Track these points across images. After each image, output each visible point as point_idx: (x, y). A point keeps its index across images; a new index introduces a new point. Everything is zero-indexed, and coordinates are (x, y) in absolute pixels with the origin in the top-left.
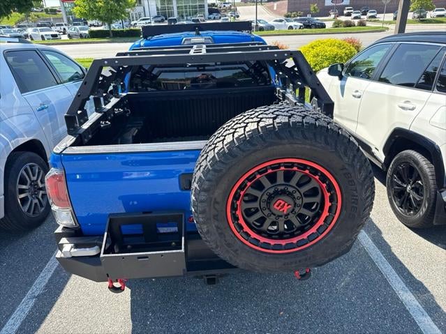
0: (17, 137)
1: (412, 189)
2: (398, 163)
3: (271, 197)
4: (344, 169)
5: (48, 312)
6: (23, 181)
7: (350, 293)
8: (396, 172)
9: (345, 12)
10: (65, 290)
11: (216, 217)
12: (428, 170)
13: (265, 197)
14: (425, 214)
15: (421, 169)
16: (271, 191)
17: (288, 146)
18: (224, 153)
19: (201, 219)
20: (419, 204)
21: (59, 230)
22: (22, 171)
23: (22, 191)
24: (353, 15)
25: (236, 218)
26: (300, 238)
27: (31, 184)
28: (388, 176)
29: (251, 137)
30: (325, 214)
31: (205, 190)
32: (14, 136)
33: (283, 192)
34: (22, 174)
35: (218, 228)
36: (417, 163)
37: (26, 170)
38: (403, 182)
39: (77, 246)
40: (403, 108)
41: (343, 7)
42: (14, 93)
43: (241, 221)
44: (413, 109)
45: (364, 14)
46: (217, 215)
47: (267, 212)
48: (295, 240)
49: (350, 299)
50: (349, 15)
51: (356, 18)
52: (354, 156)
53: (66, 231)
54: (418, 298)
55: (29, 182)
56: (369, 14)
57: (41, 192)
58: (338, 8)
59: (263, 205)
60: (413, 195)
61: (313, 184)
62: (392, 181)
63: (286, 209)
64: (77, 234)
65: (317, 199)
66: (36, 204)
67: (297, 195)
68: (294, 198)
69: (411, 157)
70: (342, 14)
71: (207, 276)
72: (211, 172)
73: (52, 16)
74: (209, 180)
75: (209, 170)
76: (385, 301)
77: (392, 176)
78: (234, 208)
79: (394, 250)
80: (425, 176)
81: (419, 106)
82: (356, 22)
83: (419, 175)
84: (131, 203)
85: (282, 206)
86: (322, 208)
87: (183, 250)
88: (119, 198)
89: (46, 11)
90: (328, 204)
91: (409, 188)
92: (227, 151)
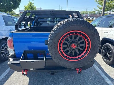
0: (3, 36)
1: (108, 54)
2: (104, 47)
3: (71, 43)
4: (92, 34)
5: (4, 83)
6: (3, 48)
7: (93, 81)
8: (104, 49)
9: (88, 18)
10: (10, 78)
11: (54, 48)
12: (113, 48)
13: (69, 43)
14: (113, 60)
15: (111, 48)
16: (71, 42)
17: (76, 26)
18: (58, 28)
19: (50, 49)
20: (111, 57)
21: (10, 56)
22: (3, 45)
23: (2, 50)
24: (90, 18)
25: (60, 49)
26: (79, 56)
27: (5, 49)
28: (102, 51)
29: (65, 23)
30: (86, 49)
31: (52, 39)
32: (2, 35)
33: (74, 42)
34: (3, 46)
35: (55, 51)
36: (109, 46)
37: (4, 45)
38: (106, 52)
39: (14, 60)
40: (105, 32)
41: (88, 17)
42: (4, 25)
43: (62, 50)
44: (108, 32)
45: (93, 18)
46: (55, 47)
47: (69, 48)
48: (77, 57)
49: (93, 82)
50: (89, 18)
51: (91, 19)
52: (95, 31)
53: (12, 56)
54: (113, 83)
55: (4, 48)
56: (94, 18)
57: (8, 52)
58: (86, 17)
59: (68, 46)
60: (109, 55)
61: (83, 40)
62: (103, 52)
63: (75, 47)
64: (15, 57)
65: (84, 45)
66: (6, 55)
67: (78, 43)
68: (77, 44)
69: (108, 45)
70: (87, 18)
71: (51, 72)
72: (54, 34)
73: (17, 16)
74: (53, 36)
75: (53, 33)
76: (103, 83)
77: (103, 51)
78: (60, 46)
79: (104, 70)
80: (112, 49)
81: (109, 32)
82: (91, 20)
83: (110, 50)
84: (31, 49)
85: (74, 46)
86: (85, 47)
87: (44, 60)
88: (28, 47)
89: (16, 14)
90: (87, 46)
91: (108, 53)
92: (58, 27)
